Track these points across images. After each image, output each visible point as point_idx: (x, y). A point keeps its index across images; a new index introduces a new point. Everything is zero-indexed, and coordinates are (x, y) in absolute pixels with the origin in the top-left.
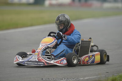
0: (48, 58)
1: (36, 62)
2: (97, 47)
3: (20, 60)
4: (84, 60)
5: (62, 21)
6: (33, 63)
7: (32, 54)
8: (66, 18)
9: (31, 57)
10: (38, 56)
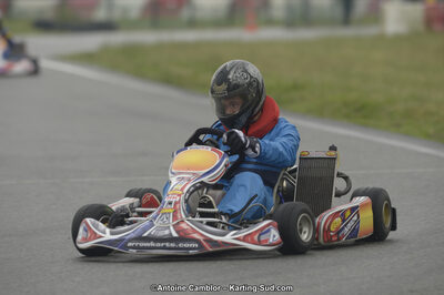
0: (209, 224)
1: (171, 239)
2: (346, 178)
3: (106, 234)
5: (237, 86)
6: (159, 245)
7: (150, 213)
8: (251, 77)
9: (147, 223)
10: (175, 217)
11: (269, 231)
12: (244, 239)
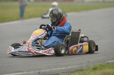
0: (37, 48)
1: (26, 52)
2: (87, 38)
4: (72, 50)
5: (55, 15)
6: (23, 53)
7: (23, 45)
8: (59, 12)
9: (22, 48)
10: (28, 46)
11: (51, 50)
12: (45, 52)
